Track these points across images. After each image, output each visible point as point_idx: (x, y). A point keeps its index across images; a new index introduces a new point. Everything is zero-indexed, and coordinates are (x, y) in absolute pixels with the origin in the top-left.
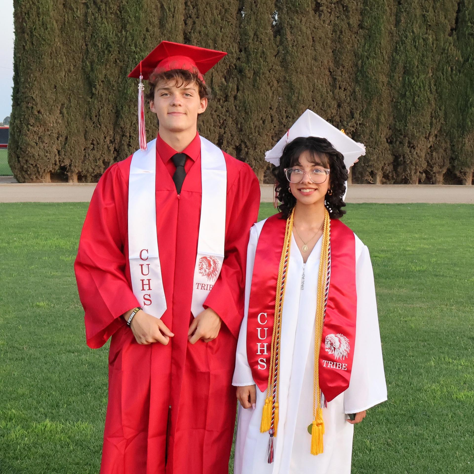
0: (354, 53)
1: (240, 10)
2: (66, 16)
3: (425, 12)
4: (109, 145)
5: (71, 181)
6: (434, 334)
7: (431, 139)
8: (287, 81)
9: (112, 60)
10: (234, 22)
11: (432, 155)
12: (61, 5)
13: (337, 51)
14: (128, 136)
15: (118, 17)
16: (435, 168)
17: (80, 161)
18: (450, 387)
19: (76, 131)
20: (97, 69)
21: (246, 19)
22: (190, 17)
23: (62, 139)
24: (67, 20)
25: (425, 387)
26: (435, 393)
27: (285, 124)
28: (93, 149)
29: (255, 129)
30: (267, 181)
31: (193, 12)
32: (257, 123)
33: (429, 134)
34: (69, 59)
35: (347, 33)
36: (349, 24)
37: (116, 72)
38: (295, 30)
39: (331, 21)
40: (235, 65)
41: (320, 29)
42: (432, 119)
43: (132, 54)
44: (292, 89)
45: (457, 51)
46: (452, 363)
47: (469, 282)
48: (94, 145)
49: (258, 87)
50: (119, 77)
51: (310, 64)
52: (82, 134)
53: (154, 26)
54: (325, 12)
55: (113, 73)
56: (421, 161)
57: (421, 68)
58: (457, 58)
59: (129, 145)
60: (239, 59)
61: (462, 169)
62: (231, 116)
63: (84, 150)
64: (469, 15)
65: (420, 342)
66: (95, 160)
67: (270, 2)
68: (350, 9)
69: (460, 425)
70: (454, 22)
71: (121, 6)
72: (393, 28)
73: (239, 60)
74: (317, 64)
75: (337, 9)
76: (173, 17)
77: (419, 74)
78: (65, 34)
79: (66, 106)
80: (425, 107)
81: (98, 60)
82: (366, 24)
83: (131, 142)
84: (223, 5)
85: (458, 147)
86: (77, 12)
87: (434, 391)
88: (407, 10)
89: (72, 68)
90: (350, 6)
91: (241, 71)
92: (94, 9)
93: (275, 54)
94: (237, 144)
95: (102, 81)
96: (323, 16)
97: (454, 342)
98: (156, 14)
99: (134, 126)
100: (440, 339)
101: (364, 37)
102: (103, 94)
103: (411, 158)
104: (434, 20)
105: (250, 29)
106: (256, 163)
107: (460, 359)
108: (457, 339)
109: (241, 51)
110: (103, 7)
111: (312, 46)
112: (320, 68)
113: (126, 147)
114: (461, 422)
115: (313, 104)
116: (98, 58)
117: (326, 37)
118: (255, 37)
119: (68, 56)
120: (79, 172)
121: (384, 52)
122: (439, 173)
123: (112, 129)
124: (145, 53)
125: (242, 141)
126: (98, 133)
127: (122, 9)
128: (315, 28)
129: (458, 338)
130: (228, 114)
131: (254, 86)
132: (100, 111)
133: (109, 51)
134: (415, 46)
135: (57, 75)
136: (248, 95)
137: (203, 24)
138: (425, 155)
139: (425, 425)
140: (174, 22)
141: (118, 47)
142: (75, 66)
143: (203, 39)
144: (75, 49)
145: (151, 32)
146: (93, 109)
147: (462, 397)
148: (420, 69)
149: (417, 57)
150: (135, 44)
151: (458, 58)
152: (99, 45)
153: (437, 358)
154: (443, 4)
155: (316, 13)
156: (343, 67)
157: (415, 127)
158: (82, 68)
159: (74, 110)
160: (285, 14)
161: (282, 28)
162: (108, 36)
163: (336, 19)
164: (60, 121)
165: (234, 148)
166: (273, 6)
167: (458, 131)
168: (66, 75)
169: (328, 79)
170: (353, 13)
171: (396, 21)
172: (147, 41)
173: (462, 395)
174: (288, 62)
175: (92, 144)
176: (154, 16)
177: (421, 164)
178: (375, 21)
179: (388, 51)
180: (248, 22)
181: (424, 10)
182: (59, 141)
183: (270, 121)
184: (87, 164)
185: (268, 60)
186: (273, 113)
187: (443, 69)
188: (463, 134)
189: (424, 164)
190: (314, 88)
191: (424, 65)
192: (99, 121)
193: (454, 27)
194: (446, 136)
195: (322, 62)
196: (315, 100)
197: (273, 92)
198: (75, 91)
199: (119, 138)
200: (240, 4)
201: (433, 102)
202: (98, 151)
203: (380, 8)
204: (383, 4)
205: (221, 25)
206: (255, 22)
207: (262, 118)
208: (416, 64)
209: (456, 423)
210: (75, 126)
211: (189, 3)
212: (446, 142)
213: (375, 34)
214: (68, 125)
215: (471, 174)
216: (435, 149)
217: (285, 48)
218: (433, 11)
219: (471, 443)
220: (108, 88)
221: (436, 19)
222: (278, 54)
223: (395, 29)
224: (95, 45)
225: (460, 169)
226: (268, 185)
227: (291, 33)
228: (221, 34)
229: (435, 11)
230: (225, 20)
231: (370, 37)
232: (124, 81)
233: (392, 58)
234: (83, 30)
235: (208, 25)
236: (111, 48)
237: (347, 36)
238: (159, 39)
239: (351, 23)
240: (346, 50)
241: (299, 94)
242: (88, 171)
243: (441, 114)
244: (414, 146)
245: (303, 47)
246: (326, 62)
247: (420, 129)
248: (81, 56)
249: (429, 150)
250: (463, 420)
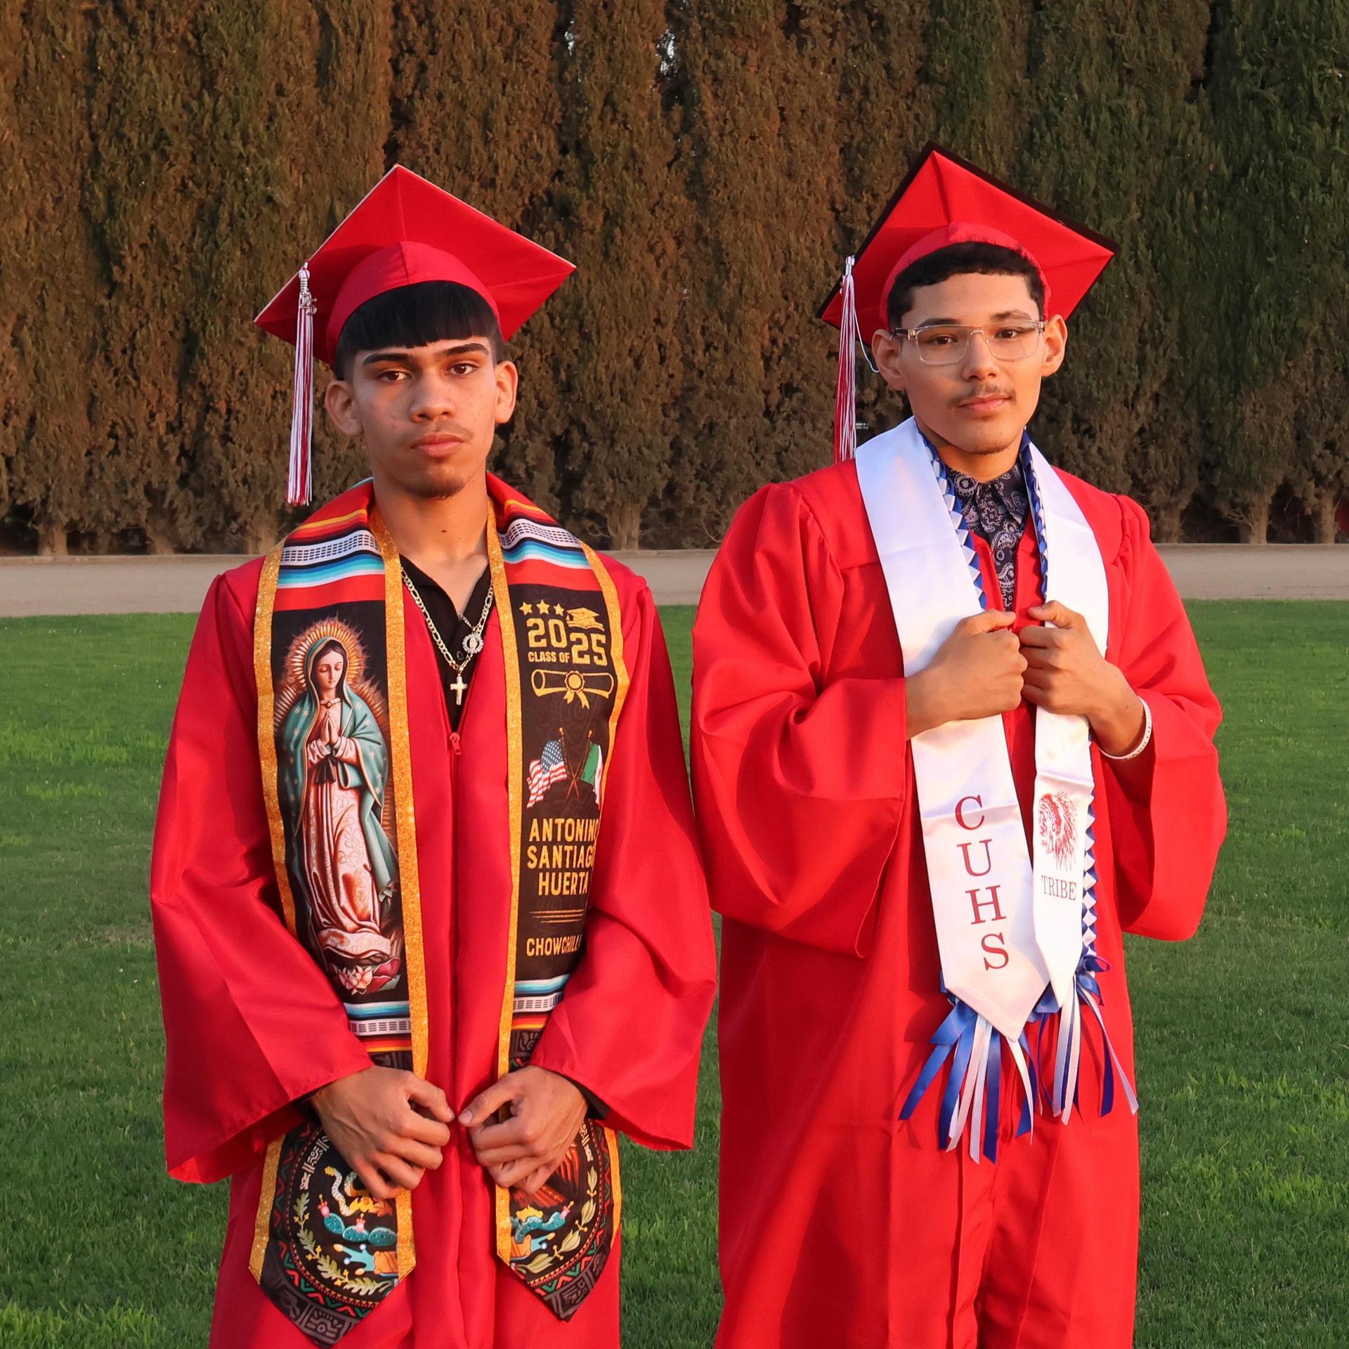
0: (905, 154)
1: (560, 29)
2: (31, 49)
3: (1113, 32)
4: (165, 440)
5: (47, 550)
6: (1187, 1001)
7: (1141, 408)
8: (706, 240)
9: (173, 181)
10: (543, 63)
11: (1146, 455)
12: (17, 18)
13: (853, 150)
14: (224, 411)
15: (190, 52)
16: (1154, 494)
17: (76, 489)
18: (1250, 1165)
19: (62, 397)
20: (125, 210)
21: (579, 54)
22: (411, 51)
23: (19, 422)
24: (32, 63)
25: (1174, 1169)
26: (1205, 1184)
27: (703, 368)
28: (115, 451)
29: (611, 384)
30: (652, 539)
31: (417, 34)
32: (615, 365)
33: (1136, 393)
34: (39, 179)
35: (882, 96)
36: (887, 67)
37: (186, 216)
38: (728, 87)
39: (834, 61)
40: (548, 192)
41: (804, 84)
42: (1141, 349)
43: (235, 162)
44: (723, 263)
45: (1213, 146)
46: (1249, 1091)
47: (1282, 838)
48: (116, 437)
49: (618, 259)
50: (194, 234)
51: (773, 187)
52: (82, 407)
53: (300, 80)
54: (817, 33)
55: (174, 220)
56: (1114, 474)
57: (1107, 196)
58: (1211, 167)
59: (226, 438)
60: (559, 174)
61: (1237, 496)
62: (537, 345)
63: (88, 453)
64: (1244, 38)
65: (1148, 1029)
66: (122, 487)
67: (650, 4)
68: (890, 25)
69: (1289, 1285)
70: (1200, 60)
71: (200, 19)
72: (1019, 79)
73: (561, 179)
74: (793, 187)
75: (852, 22)
76: (359, 51)
77: (1100, 216)
78: (27, 106)
79: (30, 320)
80: (1122, 313)
81: (129, 182)
82: (939, 69)
83: (233, 428)
84: (510, 15)
85: (1223, 431)
86: (64, 38)
87: (1201, 1181)
88: (1061, 25)
89: (49, 206)
90: (890, 14)
91: (565, 210)
92: (117, 29)
93: (670, 158)
94: (558, 431)
95: (143, 246)
96: (810, 45)
97: (1251, 1024)
98: (307, 43)
99: (242, 379)
100: (1209, 1017)
101: (934, 105)
102: (143, 283)
103: (1083, 465)
104: (1143, 55)
105: (592, 84)
106: (615, 488)
107: (1271, 1078)
108: (1258, 1016)
109: (564, 150)
110: (145, 22)
111: (779, 135)
112: (806, 201)
113: (216, 444)
114: (1290, 1275)
115: (787, 309)
116: (128, 174)
117: (820, 109)
118: (608, 108)
119: (37, 171)
120: (71, 520)
121: (996, 150)
122: (1169, 507)
123: (174, 388)
124: (273, 160)
125: (572, 422)
126: (129, 402)
127: (201, 29)
128: (788, 82)
129: (1261, 1011)
130: (528, 340)
131: (606, 254)
132: (134, 334)
133: (164, 155)
134: (1087, 132)
135: (4, 229)
136: (589, 281)
137: (449, 73)
138: (1127, 456)
139: (1182, 1286)
140: (362, 65)
141: (192, 143)
142: (57, 201)
143: (448, 115)
144: (57, 149)
145: (292, 97)
146: (114, 328)
147: (1289, 1196)
148: (1104, 198)
149: (1094, 165)
150: (242, 134)
151: (1217, 167)
152: (133, 135)
153: (1204, 1076)
154: (1167, 8)
155: (788, 38)
156: (875, 196)
157: (1092, 371)
158: (81, 208)
159: (56, 332)
160: (697, 40)
161: (688, 82)
162: (160, 109)
163: (850, 53)
164: (13, 368)
165: (546, 444)
166: (662, 16)
167: (1220, 381)
168: (32, 228)
169: (830, 232)
170: (899, 35)
171: (1030, 57)
172: (280, 124)
173: (1285, 1190)
174: (706, 182)
175: (112, 435)
176: (301, 47)
177: (1113, 483)
178: (965, 60)
179: (1006, 149)
180: (584, 66)
181: (1112, 26)
182: (10, 430)
183: (657, 359)
184: (97, 497)
185: (645, 176)
186: (667, 334)
187: (1174, 199)
188: (1236, 390)
189: (1124, 481)
190: (788, 259)
191: (1116, 187)
192: (131, 366)
193: (1201, 73)
194: (1187, 396)
195: (809, 182)
196: (790, 295)
197: (665, 274)
198: (60, 275)
199: (193, 418)
200: (559, 11)
201: (1144, 298)
202: (128, 457)
203: (979, 21)
204: (988, 9)
205: (503, 74)
206: (606, 63)
207: (630, 351)
208: (1092, 184)
209: (1275, 1278)
210: (58, 380)
211: (406, 10)
212: (1187, 417)
213: (967, 97)
214: (38, 381)
215: (1265, 510)
216: (1155, 437)
217: (700, 144)
218: (1138, 28)
219: (1326, 1339)
220: (161, 265)
221: (1146, 52)
222: (677, 157)
223: (1027, 80)
224: (121, 137)
225: (1231, 495)
226: (654, 552)
227: (715, 95)
228: (504, 101)
229: (1143, 30)
230: (515, 58)
231: (952, 106)
232: (211, 244)
233: (1018, 167)
234: (83, 92)
235: (466, 74)
236: (169, 144)
237: (882, 105)
238: (316, 118)
239: (895, 64)
240: (881, 145)
241: (742, 275)
242: (98, 518)
243: (1171, 332)
244: (1091, 428)
245: (753, 138)
246: (821, 180)
247: (1110, 379)
248: (78, 169)
249: (1137, 441)
250: (1295, 1268)
